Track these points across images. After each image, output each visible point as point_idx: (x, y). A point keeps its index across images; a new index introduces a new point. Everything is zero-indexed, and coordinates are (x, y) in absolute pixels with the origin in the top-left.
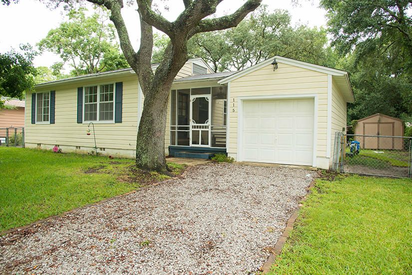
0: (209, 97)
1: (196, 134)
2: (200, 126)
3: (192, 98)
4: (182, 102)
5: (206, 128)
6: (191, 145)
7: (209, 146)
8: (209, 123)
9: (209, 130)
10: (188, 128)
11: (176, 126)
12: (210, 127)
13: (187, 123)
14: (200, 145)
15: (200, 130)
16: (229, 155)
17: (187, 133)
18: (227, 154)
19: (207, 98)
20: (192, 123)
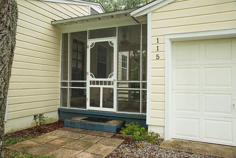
0: (114, 41)
1: (95, 92)
2: (101, 82)
3: (90, 43)
4: (77, 51)
5: (109, 84)
6: (89, 107)
7: (114, 110)
8: (114, 78)
9: (115, 87)
10: (84, 85)
11: (68, 81)
12: (115, 84)
13: (83, 77)
14: (101, 109)
15: (102, 87)
16: (150, 129)
17: (84, 91)
18: (146, 127)
19: (111, 42)
20: (89, 78)
